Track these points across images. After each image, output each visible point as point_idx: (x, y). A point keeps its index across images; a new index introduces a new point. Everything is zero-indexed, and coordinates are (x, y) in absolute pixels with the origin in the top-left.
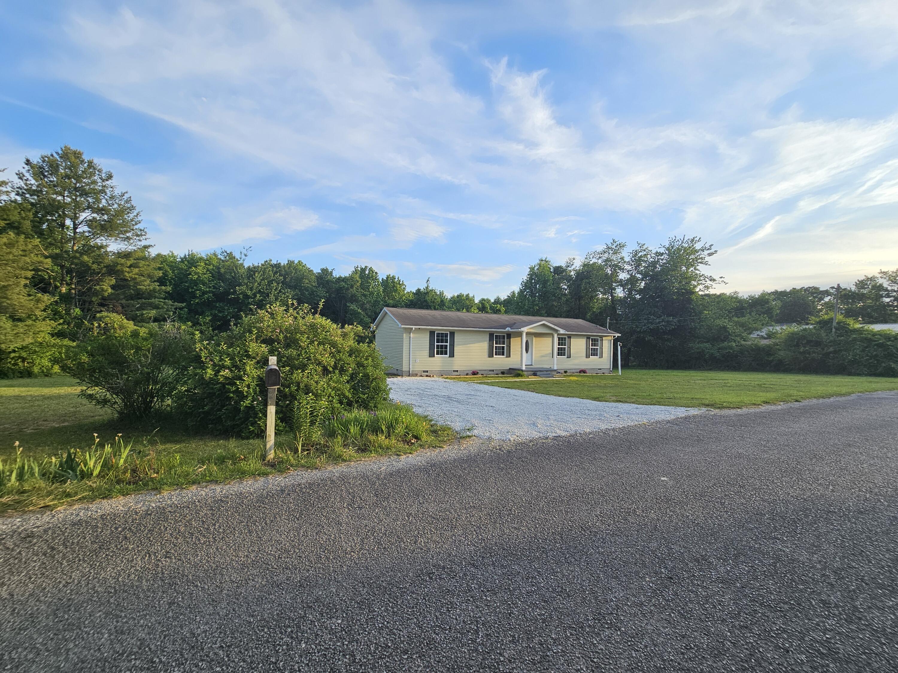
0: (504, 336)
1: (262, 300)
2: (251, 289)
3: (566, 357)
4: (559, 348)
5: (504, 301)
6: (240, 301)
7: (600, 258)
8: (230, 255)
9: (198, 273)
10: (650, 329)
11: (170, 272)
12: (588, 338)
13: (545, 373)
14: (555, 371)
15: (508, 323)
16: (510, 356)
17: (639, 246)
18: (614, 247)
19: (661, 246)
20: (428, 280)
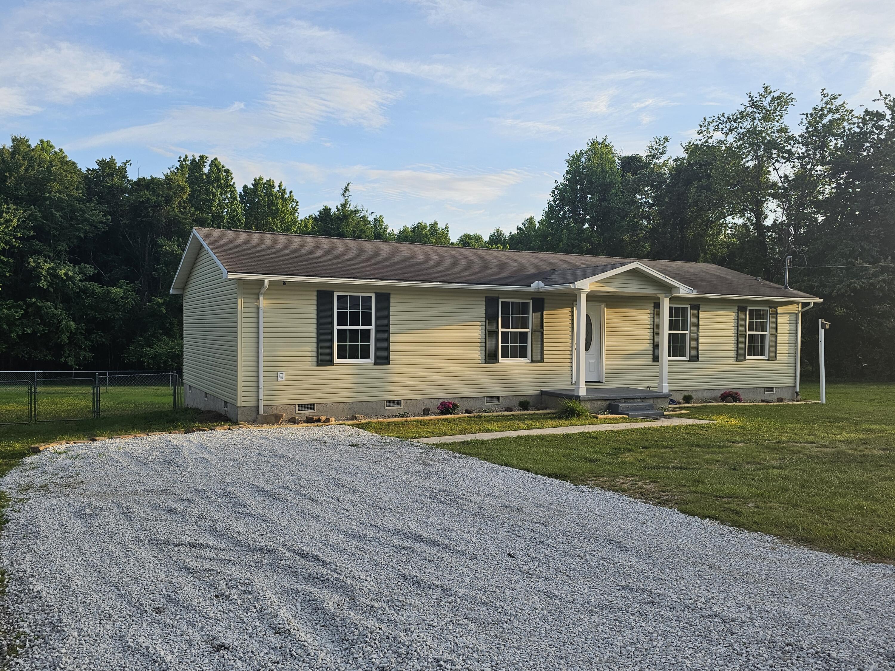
0: (525, 306)
3: (686, 358)
4: (670, 334)
5: (512, 238)
7: (731, 130)
10: (854, 290)
12: (741, 307)
13: (639, 403)
14: (665, 397)
15: (534, 271)
16: (541, 360)
17: (825, 99)
18: (765, 104)
19: (878, 97)
20: (346, 190)
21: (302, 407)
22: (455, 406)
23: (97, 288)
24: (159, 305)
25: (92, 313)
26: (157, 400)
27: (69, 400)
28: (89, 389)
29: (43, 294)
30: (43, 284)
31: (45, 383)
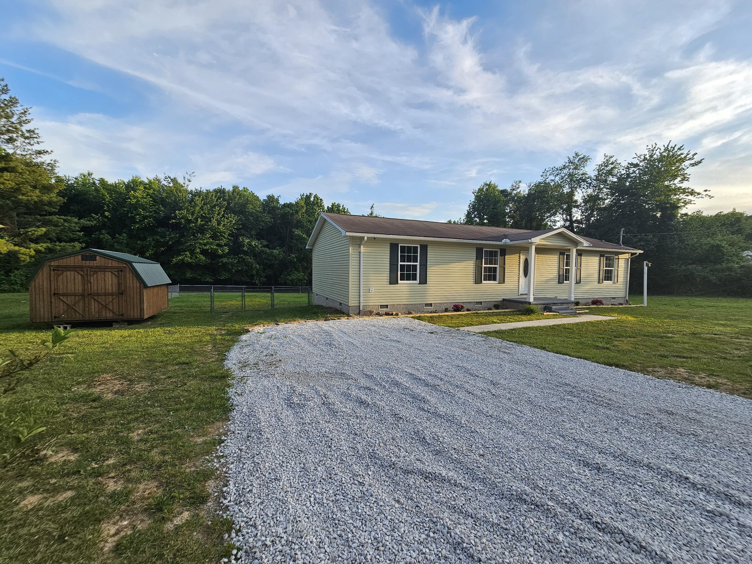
0: (497, 252)
1: (203, 225)
2: (193, 214)
6: (182, 226)
7: (558, 174)
8: (174, 181)
9: (138, 197)
11: (108, 196)
14: (572, 303)
16: (504, 282)
17: (606, 158)
18: (576, 161)
19: (636, 156)
20: (372, 207)
21: (382, 306)
22: (462, 307)
23: (268, 250)
24: (293, 258)
25: (265, 261)
26: (296, 300)
27: (257, 299)
28: (269, 294)
29: (245, 253)
30: (246, 249)
31: (248, 292)
